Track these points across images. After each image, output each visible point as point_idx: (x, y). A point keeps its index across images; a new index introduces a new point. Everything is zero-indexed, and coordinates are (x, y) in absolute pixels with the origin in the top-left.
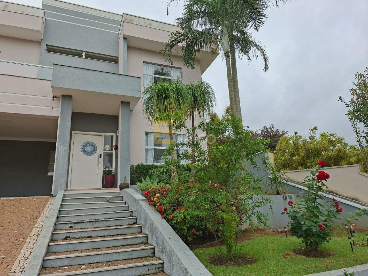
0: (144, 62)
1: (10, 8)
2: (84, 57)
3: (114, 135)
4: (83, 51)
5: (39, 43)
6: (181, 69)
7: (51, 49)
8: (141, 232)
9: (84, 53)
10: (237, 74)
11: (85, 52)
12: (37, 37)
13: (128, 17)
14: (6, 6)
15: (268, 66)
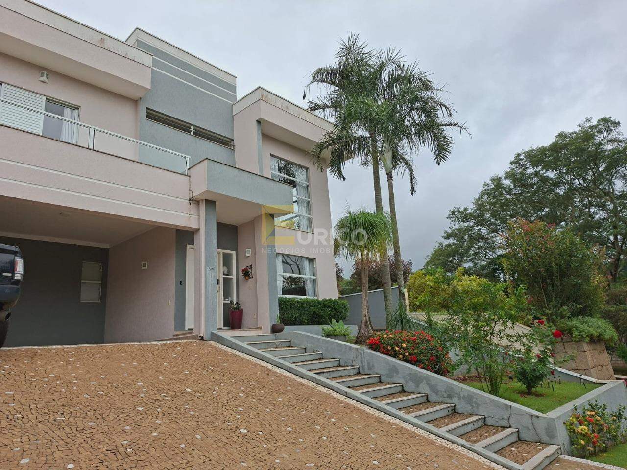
0: (271, 155)
1: (108, 44)
2: (192, 133)
3: (234, 253)
4: (192, 125)
5: (135, 102)
6: (307, 169)
7: (152, 115)
8: (380, 382)
9: (192, 128)
10: (380, 192)
11: (194, 126)
12: (135, 94)
13: (265, 93)
14: (102, 40)
15: (415, 190)
